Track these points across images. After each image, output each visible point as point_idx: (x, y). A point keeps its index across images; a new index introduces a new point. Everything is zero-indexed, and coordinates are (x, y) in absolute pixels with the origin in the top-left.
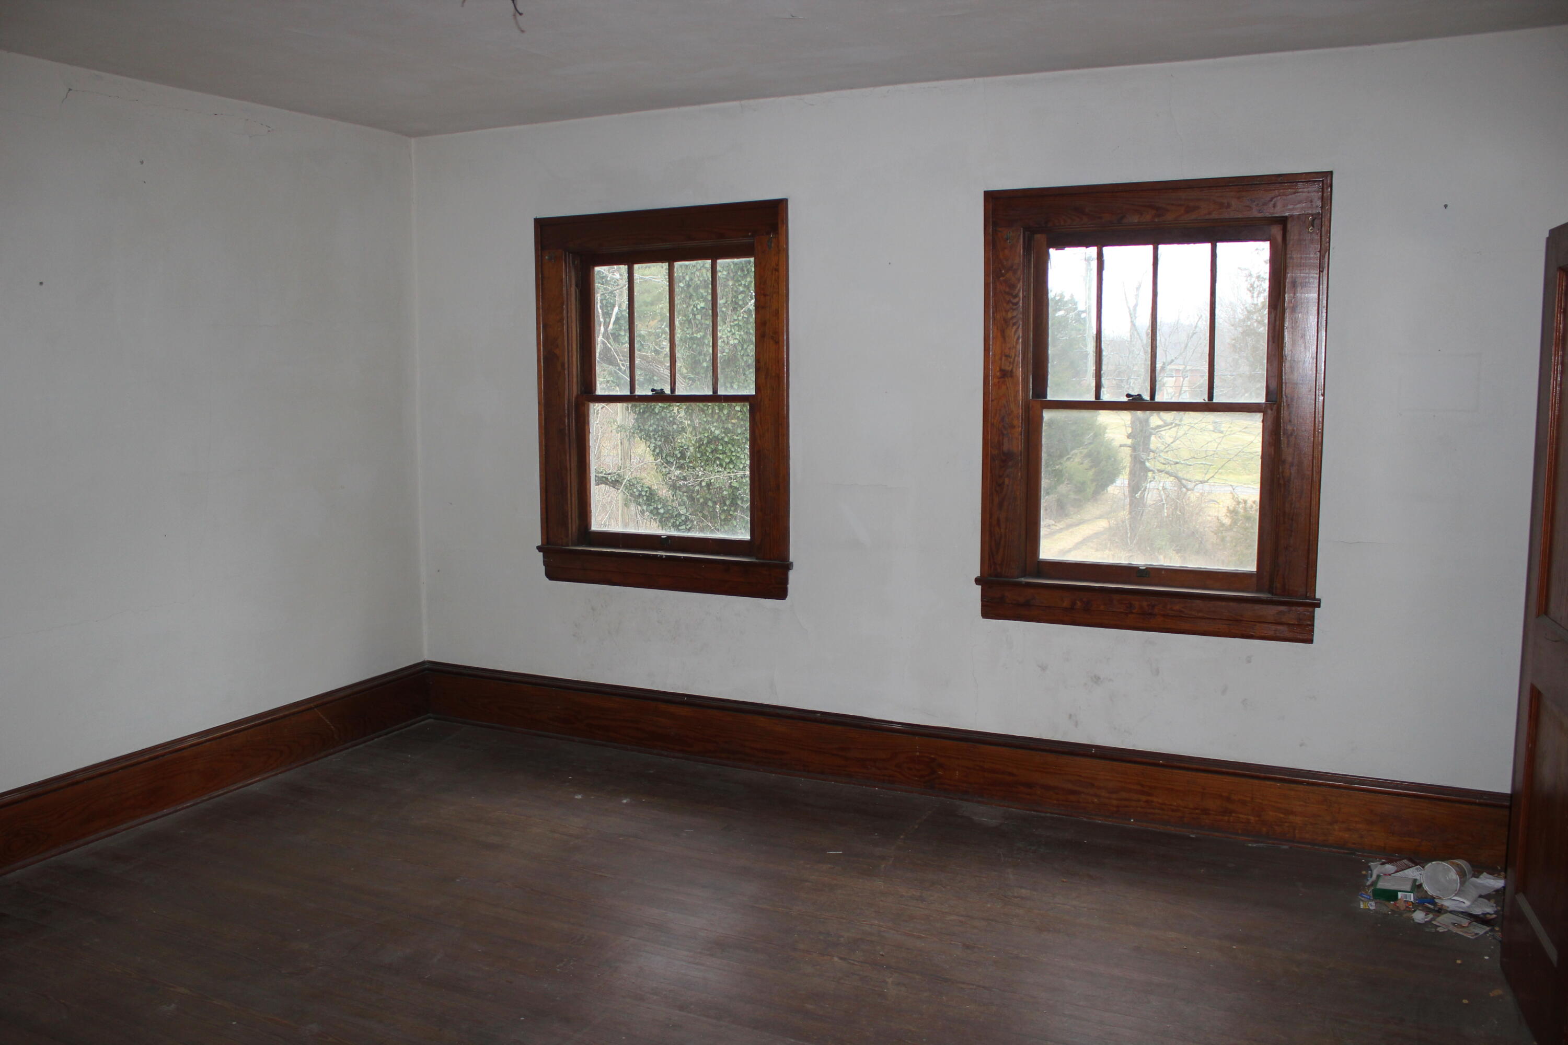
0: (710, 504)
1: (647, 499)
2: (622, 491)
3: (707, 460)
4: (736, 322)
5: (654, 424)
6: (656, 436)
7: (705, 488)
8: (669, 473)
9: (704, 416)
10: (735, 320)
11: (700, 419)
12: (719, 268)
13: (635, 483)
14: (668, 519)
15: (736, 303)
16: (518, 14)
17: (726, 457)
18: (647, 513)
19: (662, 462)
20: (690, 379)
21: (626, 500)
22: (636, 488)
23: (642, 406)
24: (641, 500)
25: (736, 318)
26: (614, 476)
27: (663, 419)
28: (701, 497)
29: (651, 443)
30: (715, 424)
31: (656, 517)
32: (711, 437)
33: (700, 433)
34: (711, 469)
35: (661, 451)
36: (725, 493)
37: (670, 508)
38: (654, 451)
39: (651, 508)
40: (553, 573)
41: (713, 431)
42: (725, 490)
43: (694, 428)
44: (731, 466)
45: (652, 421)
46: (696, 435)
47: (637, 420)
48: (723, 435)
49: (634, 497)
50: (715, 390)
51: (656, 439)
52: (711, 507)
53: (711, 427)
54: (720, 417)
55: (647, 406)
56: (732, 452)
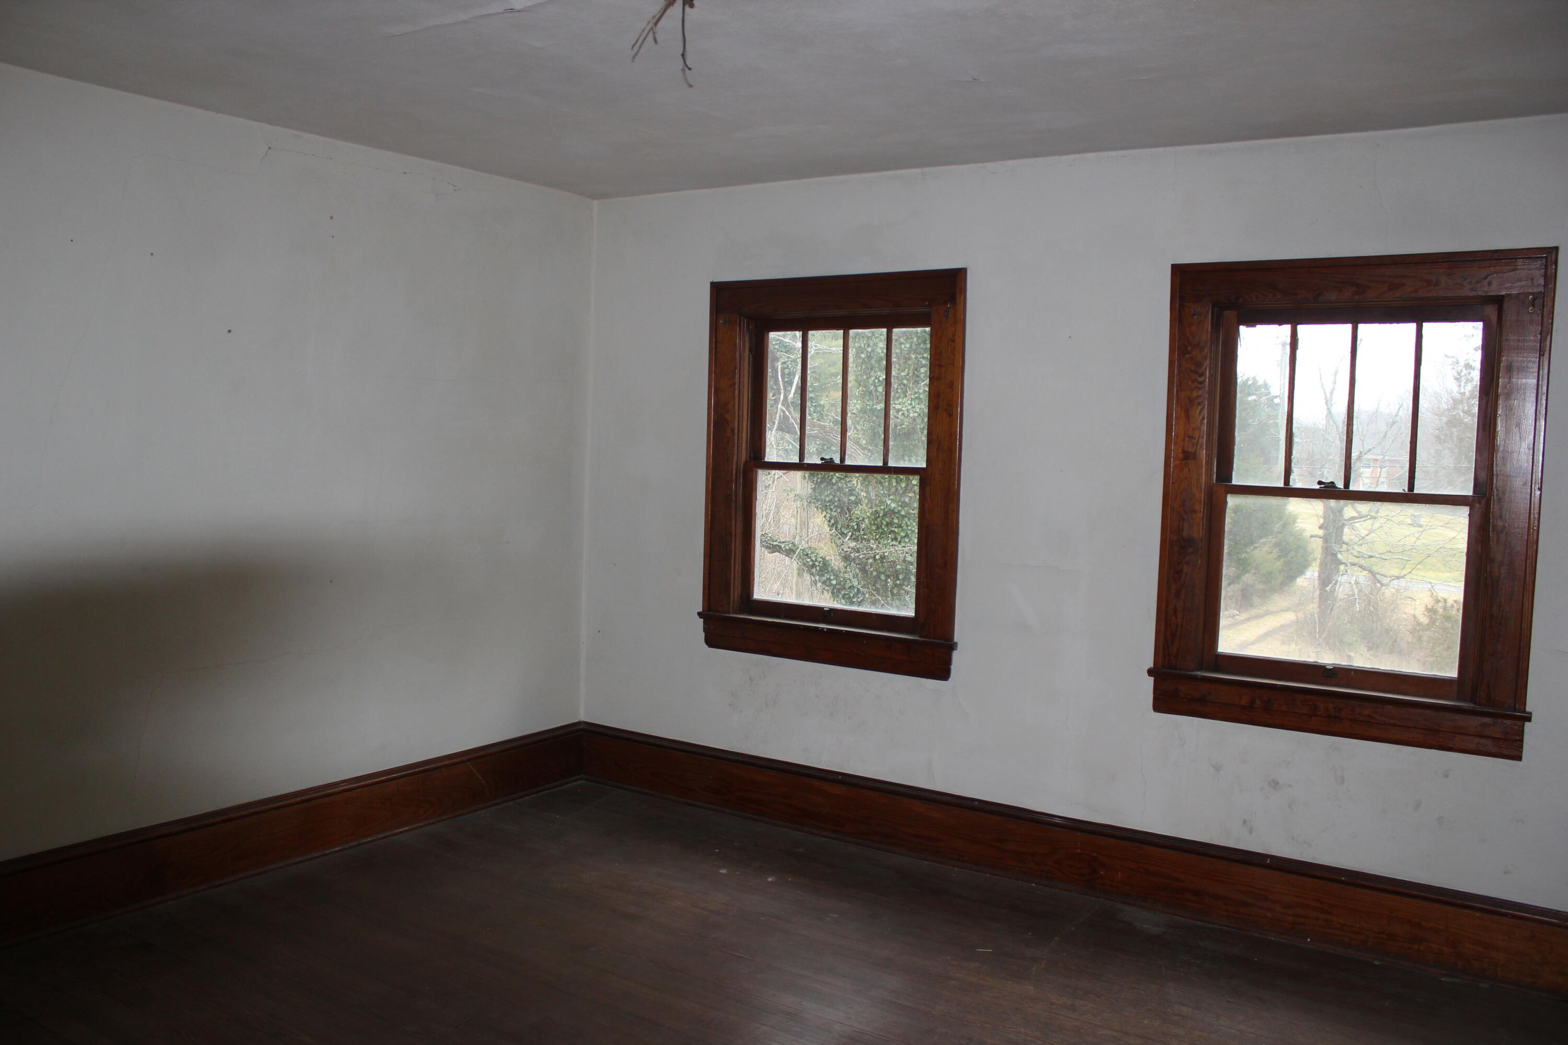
0: (883, 577)
1: (820, 569)
2: (795, 559)
3: (882, 533)
4: (916, 395)
5: (830, 494)
6: (832, 507)
7: (879, 562)
8: (842, 545)
9: (881, 488)
10: (916, 393)
11: (877, 491)
12: (894, 337)
13: (809, 552)
14: (839, 591)
15: (918, 376)
16: (687, 70)
17: (902, 531)
18: (819, 584)
19: (837, 533)
20: (869, 450)
21: (799, 569)
22: (810, 558)
23: (821, 475)
24: (814, 570)
25: (916, 391)
26: (788, 545)
27: (839, 489)
28: (874, 570)
29: (827, 513)
30: (891, 497)
31: (828, 588)
32: (886, 510)
33: (876, 505)
34: (886, 542)
35: (836, 523)
36: (898, 567)
37: (842, 579)
38: (830, 521)
39: (824, 578)
40: (712, 641)
41: (889, 504)
42: (899, 564)
43: (870, 500)
44: (907, 540)
45: (829, 492)
46: (871, 508)
47: (814, 489)
48: (900, 508)
49: (807, 567)
50: (885, 461)
51: (831, 510)
52: (883, 581)
53: (887, 499)
54: (897, 489)
55: (825, 476)
56: (908, 526)
